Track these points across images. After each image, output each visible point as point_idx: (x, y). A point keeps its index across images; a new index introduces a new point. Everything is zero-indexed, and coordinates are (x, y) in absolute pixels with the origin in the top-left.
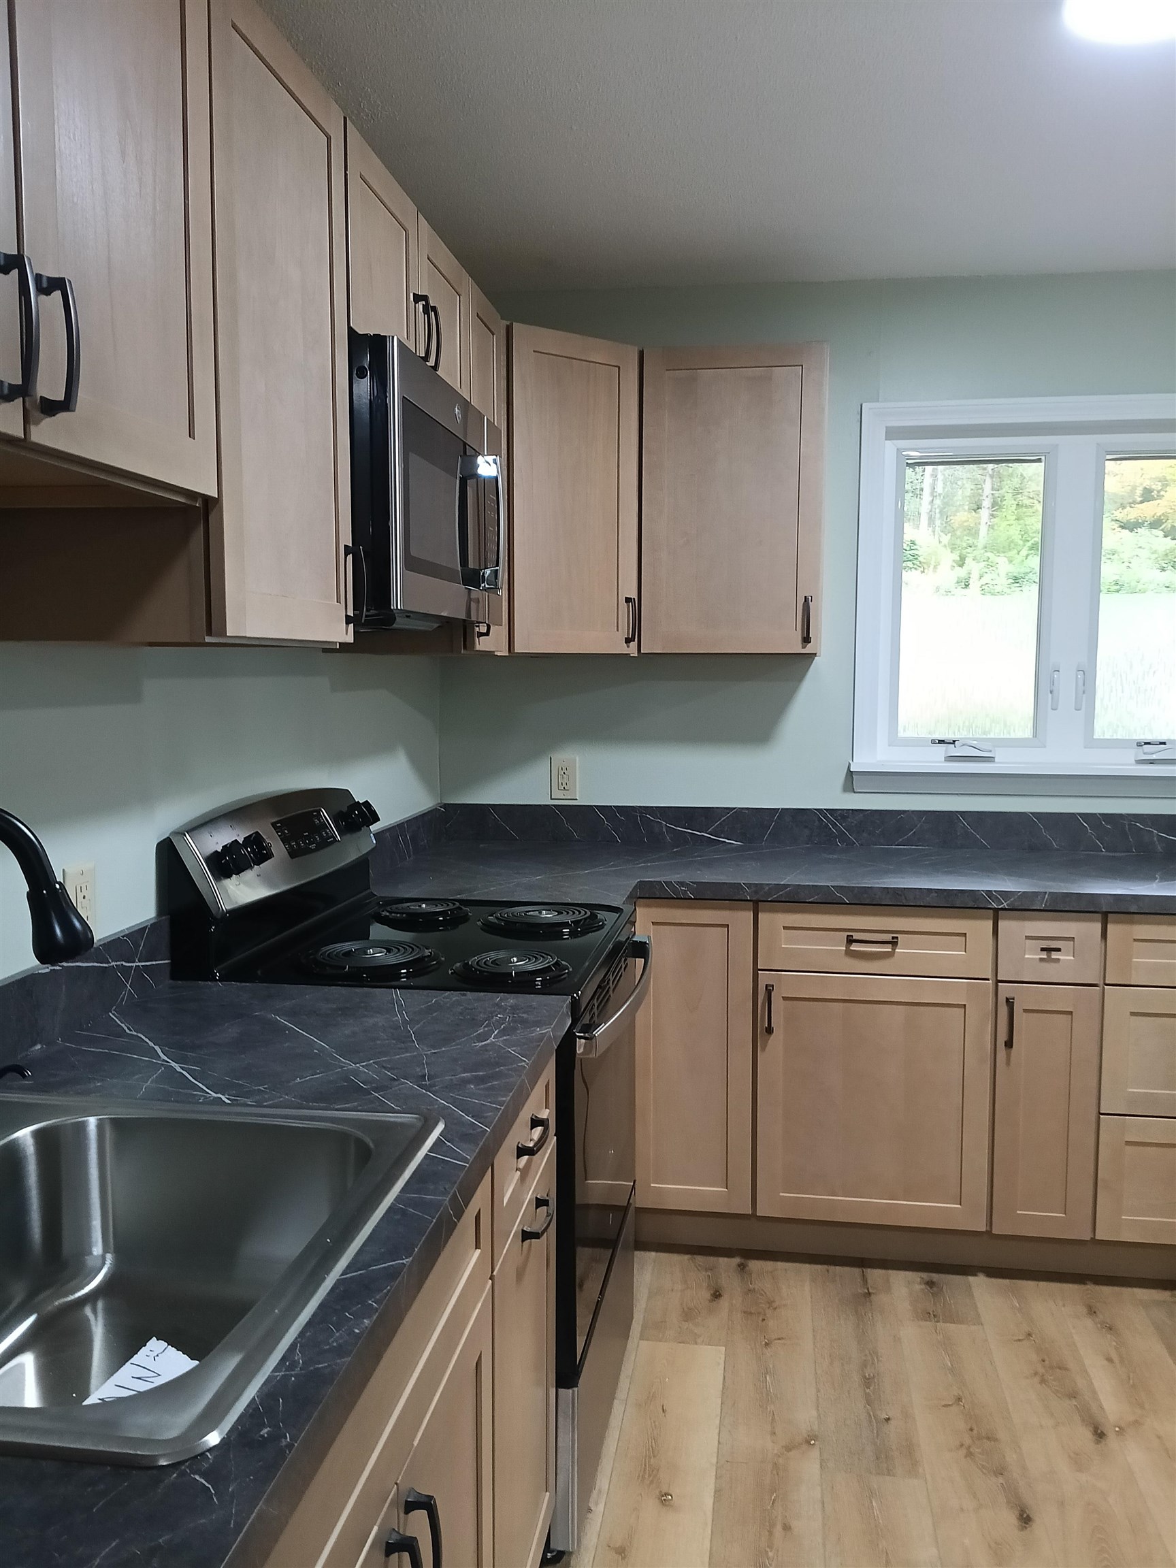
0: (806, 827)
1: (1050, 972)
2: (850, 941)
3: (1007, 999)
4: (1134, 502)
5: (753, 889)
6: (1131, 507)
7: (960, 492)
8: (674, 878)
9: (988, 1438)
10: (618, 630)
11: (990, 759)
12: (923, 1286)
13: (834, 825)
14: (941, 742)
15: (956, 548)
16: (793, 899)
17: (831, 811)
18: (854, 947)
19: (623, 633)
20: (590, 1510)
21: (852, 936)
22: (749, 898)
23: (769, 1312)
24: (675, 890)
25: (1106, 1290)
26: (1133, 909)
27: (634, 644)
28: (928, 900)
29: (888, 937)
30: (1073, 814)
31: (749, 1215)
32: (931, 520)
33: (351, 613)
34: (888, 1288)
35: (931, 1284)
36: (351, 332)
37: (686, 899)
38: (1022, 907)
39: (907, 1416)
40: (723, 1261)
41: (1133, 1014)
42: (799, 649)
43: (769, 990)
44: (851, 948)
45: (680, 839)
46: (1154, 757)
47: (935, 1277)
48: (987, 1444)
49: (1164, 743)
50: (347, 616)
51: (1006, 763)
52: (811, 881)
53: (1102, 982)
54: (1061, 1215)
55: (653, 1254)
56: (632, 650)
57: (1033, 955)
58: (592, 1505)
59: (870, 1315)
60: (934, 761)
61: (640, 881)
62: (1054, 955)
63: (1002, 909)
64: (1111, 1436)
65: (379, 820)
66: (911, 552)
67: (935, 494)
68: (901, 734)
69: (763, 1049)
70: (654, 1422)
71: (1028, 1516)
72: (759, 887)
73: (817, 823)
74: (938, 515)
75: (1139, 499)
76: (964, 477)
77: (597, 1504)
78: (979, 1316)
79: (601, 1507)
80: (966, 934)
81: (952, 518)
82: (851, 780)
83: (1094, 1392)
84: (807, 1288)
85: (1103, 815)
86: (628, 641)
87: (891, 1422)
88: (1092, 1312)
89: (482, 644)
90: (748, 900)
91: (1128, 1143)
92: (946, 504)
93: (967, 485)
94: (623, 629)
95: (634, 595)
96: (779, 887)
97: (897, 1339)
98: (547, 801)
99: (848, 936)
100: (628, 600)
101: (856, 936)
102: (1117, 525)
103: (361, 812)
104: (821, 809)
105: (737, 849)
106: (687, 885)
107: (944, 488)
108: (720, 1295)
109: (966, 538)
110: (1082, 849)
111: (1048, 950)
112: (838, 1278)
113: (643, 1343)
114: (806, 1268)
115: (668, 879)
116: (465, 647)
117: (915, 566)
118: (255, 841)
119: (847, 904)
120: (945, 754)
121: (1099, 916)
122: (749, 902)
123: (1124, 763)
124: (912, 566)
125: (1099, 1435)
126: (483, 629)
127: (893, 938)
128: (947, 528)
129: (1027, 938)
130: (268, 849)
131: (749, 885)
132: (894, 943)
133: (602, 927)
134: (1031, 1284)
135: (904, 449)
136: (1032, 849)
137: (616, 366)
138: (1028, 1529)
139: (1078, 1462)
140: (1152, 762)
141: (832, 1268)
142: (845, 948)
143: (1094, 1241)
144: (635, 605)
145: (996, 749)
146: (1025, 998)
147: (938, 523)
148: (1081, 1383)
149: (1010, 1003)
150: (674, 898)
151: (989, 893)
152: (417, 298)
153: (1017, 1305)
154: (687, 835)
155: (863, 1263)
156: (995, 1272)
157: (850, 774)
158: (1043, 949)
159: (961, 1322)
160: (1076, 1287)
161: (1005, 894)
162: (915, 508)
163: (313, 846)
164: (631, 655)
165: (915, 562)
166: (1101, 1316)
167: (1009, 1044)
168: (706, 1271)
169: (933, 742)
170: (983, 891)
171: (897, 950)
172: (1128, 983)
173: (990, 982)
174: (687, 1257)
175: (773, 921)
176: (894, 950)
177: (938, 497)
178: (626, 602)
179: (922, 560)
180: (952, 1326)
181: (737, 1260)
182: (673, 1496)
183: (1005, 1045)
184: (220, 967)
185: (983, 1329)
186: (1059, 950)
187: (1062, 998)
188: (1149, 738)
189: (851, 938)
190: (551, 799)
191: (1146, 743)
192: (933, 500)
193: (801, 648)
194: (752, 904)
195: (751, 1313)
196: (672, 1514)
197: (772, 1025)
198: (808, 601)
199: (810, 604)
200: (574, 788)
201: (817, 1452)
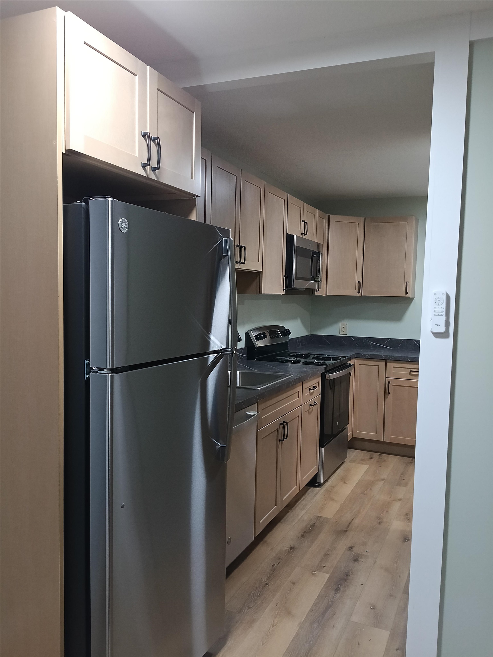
0: (410, 344)
2: (411, 371)
5: (385, 356)
8: (366, 353)
13: (418, 344)
16: (396, 360)
17: (418, 340)
23: (383, 462)
24: (365, 356)
27: (360, 293)
31: (382, 441)
33: (284, 288)
36: (287, 234)
37: (367, 358)
39: (409, 479)
40: (376, 454)
42: (404, 295)
43: (389, 383)
44: (411, 373)
45: (374, 346)
50: (283, 289)
52: (401, 355)
59: (409, 465)
61: (356, 354)
65: (291, 334)
69: (387, 398)
70: (347, 473)
72: (387, 356)
73: (413, 343)
77: (330, 481)
84: (396, 460)
86: (358, 292)
87: (405, 480)
89: (317, 293)
94: (357, 289)
95: (360, 280)
96: (392, 356)
98: (338, 335)
100: (359, 282)
103: (287, 331)
104: (415, 340)
105: (390, 349)
106: (368, 355)
108: (372, 458)
112: (405, 459)
114: (397, 457)
115: (364, 353)
116: (313, 294)
118: (264, 333)
119: (409, 361)
126: (317, 290)
130: (266, 336)
131: (384, 356)
133: (340, 360)
137: (358, 223)
141: (404, 457)
142: (409, 373)
144: (361, 283)
150: (364, 358)
152: (303, 221)
154: (377, 345)
155: (413, 457)
163: (275, 337)
164: (360, 296)
168: (371, 454)
175: (391, 365)
181: (380, 454)
182: (347, 482)
184: (256, 358)
190: (340, 334)
193: (406, 295)
194: (385, 360)
195: (378, 462)
196: (346, 485)
197: (389, 392)
198: (407, 283)
199: (408, 284)
200: (346, 331)
201: (384, 482)
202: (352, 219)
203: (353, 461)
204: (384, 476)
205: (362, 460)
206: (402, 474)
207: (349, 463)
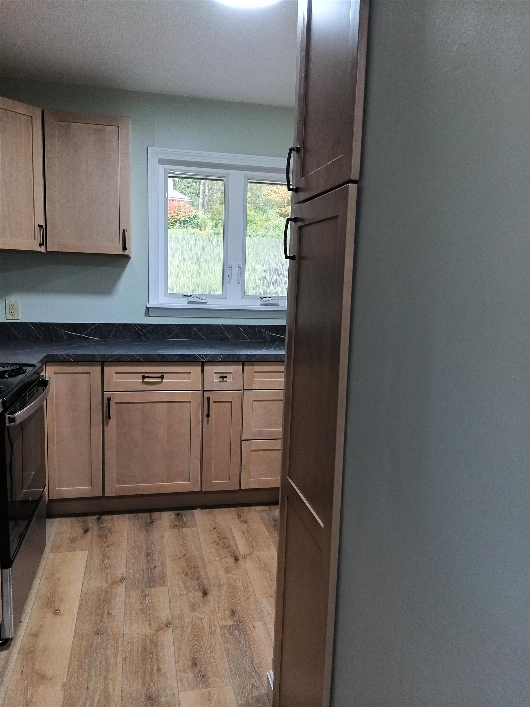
0: (128, 332)
1: (224, 386)
3: (207, 398)
4: (284, 206)
5: (101, 357)
6: (283, 207)
7: (216, 195)
8: (65, 352)
9: (194, 568)
10: (35, 240)
11: (205, 303)
12: (175, 516)
13: (141, 330)
14: (186, 296)
15: (214, 220)
16: (119, 361)
17: (140, 325)
18: (146, 380)
19: (38, 241)
20: (21, 622)
21: (145, 375)
22: (99, 360)
23: (109, 535)
24: (64, 358)
25: (246, 508)
26: (254, 360)
27: (44, 247)
28: (176, 359)
29: (160, 375)
30: (237, 325)
31: (101, 497)
32: (203, 207)
34: (160, 518)
35: (178, 515)
37: (69, 362)
38: (213, 361)
39: (163, 564)
40: (90, 518)
41: (254, 401)
42: (121, 252)
43: (109, 400)
45: (70, 337)
46: (267, 303)
47: (180, 512)
48: (194, 570)
49: (271, 297)
51: (212, 304)
52: (126, 352)
53: (243, 389)
54: (228, 481)
55: (58, 519)
56: (43, 249)
57: (217, 380)
58: (23, 620)
59: (152, 530)
60: (183, 303)
61: (48, 354)
62: (225, 379)
63: (205, 362)
64: (241, 559)
66: (194, 220)
67: (205, 195)
68: (169, 292)
69: (107, 425)
70: (54, 584)
71: (206, 592)
72: (103, 356)
73: (133, 330)
74: (206, 205)
75: (286, 204)
76: (217, 188)
77: (25, 619)
78: (196, 524)
79: (27, 620)
80: (191, 372)
81: (212, 206)
82: (148, 311)
83: (237, 545)
84: (126, 523)
85: (248, 325)
86: (40, 245)
87: (157, 568)
88: (239, 517)
90: (98, 362)
91: (252, 451)
92: (210, 200)
93: (218, 193)
94: (37, 239)
95: (42, 223)
96: (112, 356)
97: (162, 537)
98: (3, 320)
99: (143, 375)
100: (40, 226)
101: (147, 375)
102: (279, 215)
104: (135, 324)
105: (98, 341)
106: (70, 355)
107: (209, 193)
108: (88, 531)
109: (218, 216)
110: (240, 339)
111: (223, 377)
112: (140, 518)
113: (51, 554)
114: (127, 516)
115: (62, 353)
117: (197, 227)
119: (142, 362)
120: (188, 301)
121: (241, 363)
122: (99, 363)
123: (256, 305)
124: (195, 226)
125: (237, 559)
127: (162, 375)
128: (210, 210)
129: (215, 373)
131: (99, 355)
132: (162, 377)
133: (25, 372)
134: (217, 510)
135: (167, 169)
136: (221, 339)
137: (30, 116)
138: (206, 597)
139: (227, 570)
140: (266, 305)
141: (138, 515)
142: (142, 381)
143: (241, 490)
144: (43, 229)
145: (208, 299)
146: (214, 397)
147: (206, 208)
148: (232, 543)
149: (208, 399)
150: (64, 362)
151: (200, 355)
153: (211, 518)
154: (74, 335)
155: (151, 511)
156: (204, 507)
157: (148, 309)
158: (220, 377)
159: (188, 527)
160: (234, 509)
161: (206, 356)
162: (197, 201)
164: (43, 252)
165: (196, 225)
166: (242, 518)
167: (208, 416)
168: (83, 522)
169: (182, 295)
170: (197, 355)
171: (163, 380)
172: (252, 389)
173: (201, 391)
174: (73, 518)
175: (110, 370)
176: (162, 380)
177: (206, 197)
178: (39, 227)
179: (200, 224)
180: (184, 529)
181: (97, 516)
182: (60, 610)
183: (207, 416)
185: (197, 529)
186: (226, 377)
187: (228, 396)
188: (265, 295)
189: (144, 376)
190: (6, 319)
191: (264, 297)
192: (204, 198)
193: (123, 252)
194: (100, 363)
195: (101, 536)
196: (58, 618)
197: (111, 415)
198: (124, 232)
199: (126, 233)
200: (18, 314)
201: (124, 583)
202: (21, 108)
203: (57, 548)
204: (121, 571)
205: (73, 540)
206: (148, 554)
207: (50, 554)
